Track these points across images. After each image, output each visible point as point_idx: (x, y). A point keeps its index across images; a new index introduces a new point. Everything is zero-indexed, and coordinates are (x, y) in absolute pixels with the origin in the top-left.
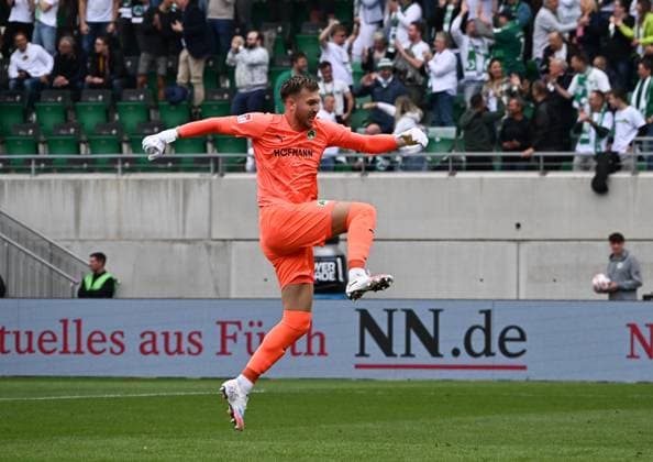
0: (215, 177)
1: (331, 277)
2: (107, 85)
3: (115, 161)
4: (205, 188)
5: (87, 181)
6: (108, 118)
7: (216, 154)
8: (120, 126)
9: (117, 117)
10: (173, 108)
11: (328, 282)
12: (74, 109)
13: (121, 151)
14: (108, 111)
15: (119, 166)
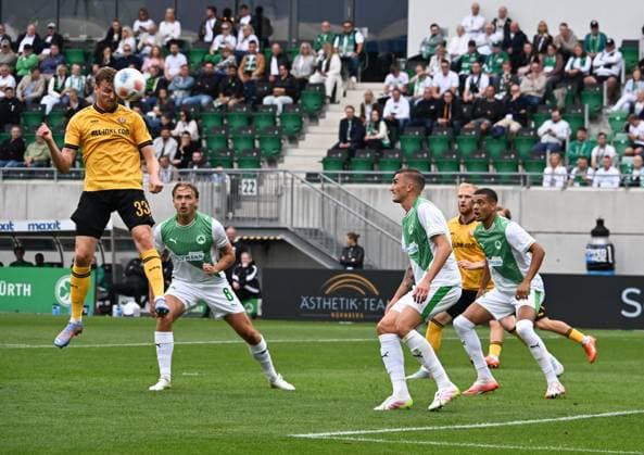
0: (524, 189)
1: (604, 260)
2: (450, 124)
3: (454, 177)
4: (517, 196)
5: (435, 190)
6: (450, 147)
7: (525, 173)
8: (459, 153)
9: (456, 146)
10: (495, 141)
11: (602, 263)
12: (427, 141)
13: (459, 170)
14: (450, 143)
15: (458, 180)
